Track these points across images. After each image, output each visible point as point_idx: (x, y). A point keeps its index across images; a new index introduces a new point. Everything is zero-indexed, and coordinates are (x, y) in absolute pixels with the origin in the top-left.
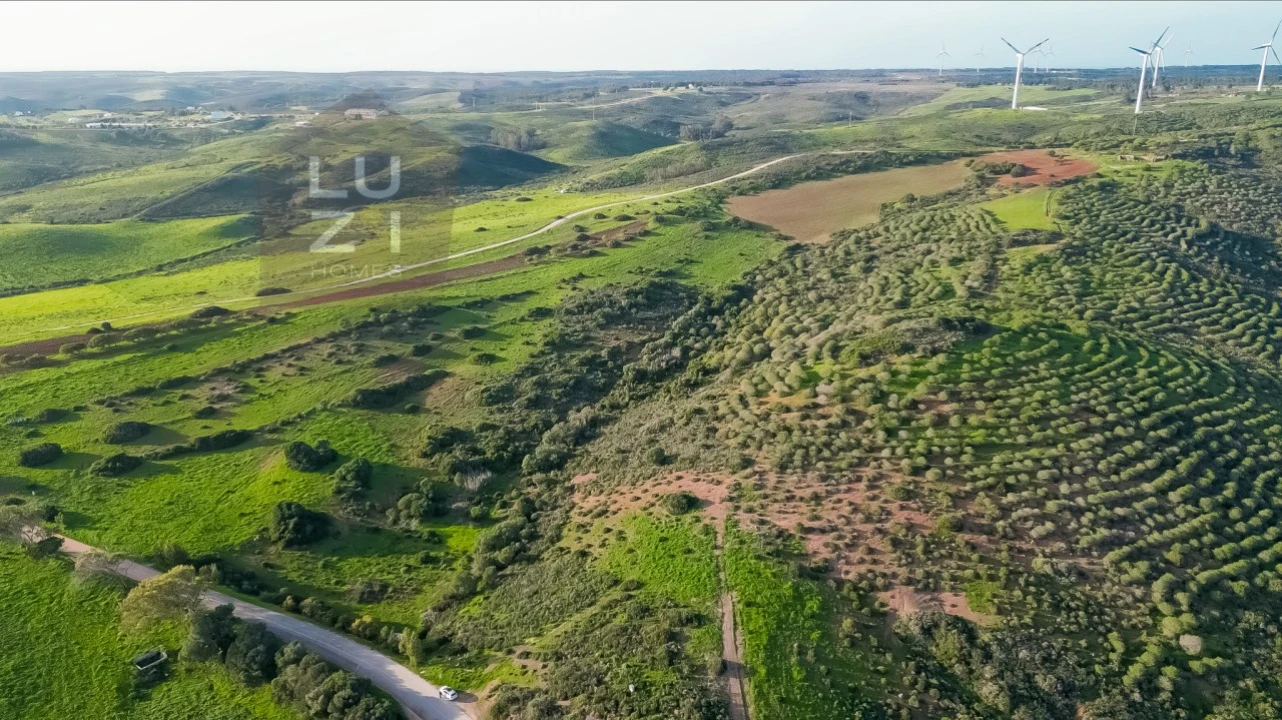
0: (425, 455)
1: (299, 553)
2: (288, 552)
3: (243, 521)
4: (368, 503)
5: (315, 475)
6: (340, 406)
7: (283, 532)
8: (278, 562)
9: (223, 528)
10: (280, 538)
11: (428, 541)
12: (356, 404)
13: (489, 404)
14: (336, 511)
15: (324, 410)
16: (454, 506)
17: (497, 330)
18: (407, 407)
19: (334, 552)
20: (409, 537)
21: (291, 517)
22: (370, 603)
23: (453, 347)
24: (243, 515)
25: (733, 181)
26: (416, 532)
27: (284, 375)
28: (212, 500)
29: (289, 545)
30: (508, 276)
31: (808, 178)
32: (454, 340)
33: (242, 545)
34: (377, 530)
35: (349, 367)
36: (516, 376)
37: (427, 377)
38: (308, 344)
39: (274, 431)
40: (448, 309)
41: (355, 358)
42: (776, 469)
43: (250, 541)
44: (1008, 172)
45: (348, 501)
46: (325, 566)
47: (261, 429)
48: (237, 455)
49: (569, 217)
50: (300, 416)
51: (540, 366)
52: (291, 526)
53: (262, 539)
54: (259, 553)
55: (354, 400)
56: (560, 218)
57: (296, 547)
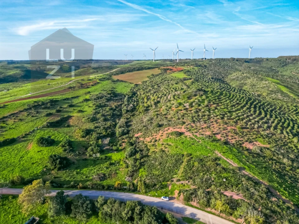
0: (83, 137)
1: (64, 171)
2: (59, 172)
3: (35, 165)
4: (77, 152)
5: (51, 147)
6: (42, 128)
7: (55, 165)
8: (58, 176)
9: (29, 169)
10: (55, 168)
11: (105, 159)
12: (48, 127)
13: (92, 122)
14: (68, 156)
15: (38, 129)
16: (104, 149)
17: (77, 105)
18: (66, 126)
19: (77, 168)
20: (98, 159)
21: (57, 159)
22: (104, 180)
23: (67, 109)
24: (33, 164)
25: (111, 72)
26: (99, 158)
27: (15, 122)
28: (16, 161)
29: (59, 169)
30: (68, 93)
31: (128, 72)
32: (66, 108)
33: (40, 173)
34: (86, 159)
35: (37, 117)
36: (94, 114)
37: (65, 117)
38: (17, 113)
39: (23, 137)
40: (58, 101)
41: (37, 115)
42: (192, 123)
43: (43, 171)
44: (168, 70)
45: (70, 152)
46: (77, 173)
47: (18, 137)
48: (15, 146)
49: (73, 81)
50: (30, 132)
51: (99, 111)
52: (58, 163)
53: (47, 169)
54: (49, 174)
55: (47, 125)
56: (71, 81)
57: (62, 169)
